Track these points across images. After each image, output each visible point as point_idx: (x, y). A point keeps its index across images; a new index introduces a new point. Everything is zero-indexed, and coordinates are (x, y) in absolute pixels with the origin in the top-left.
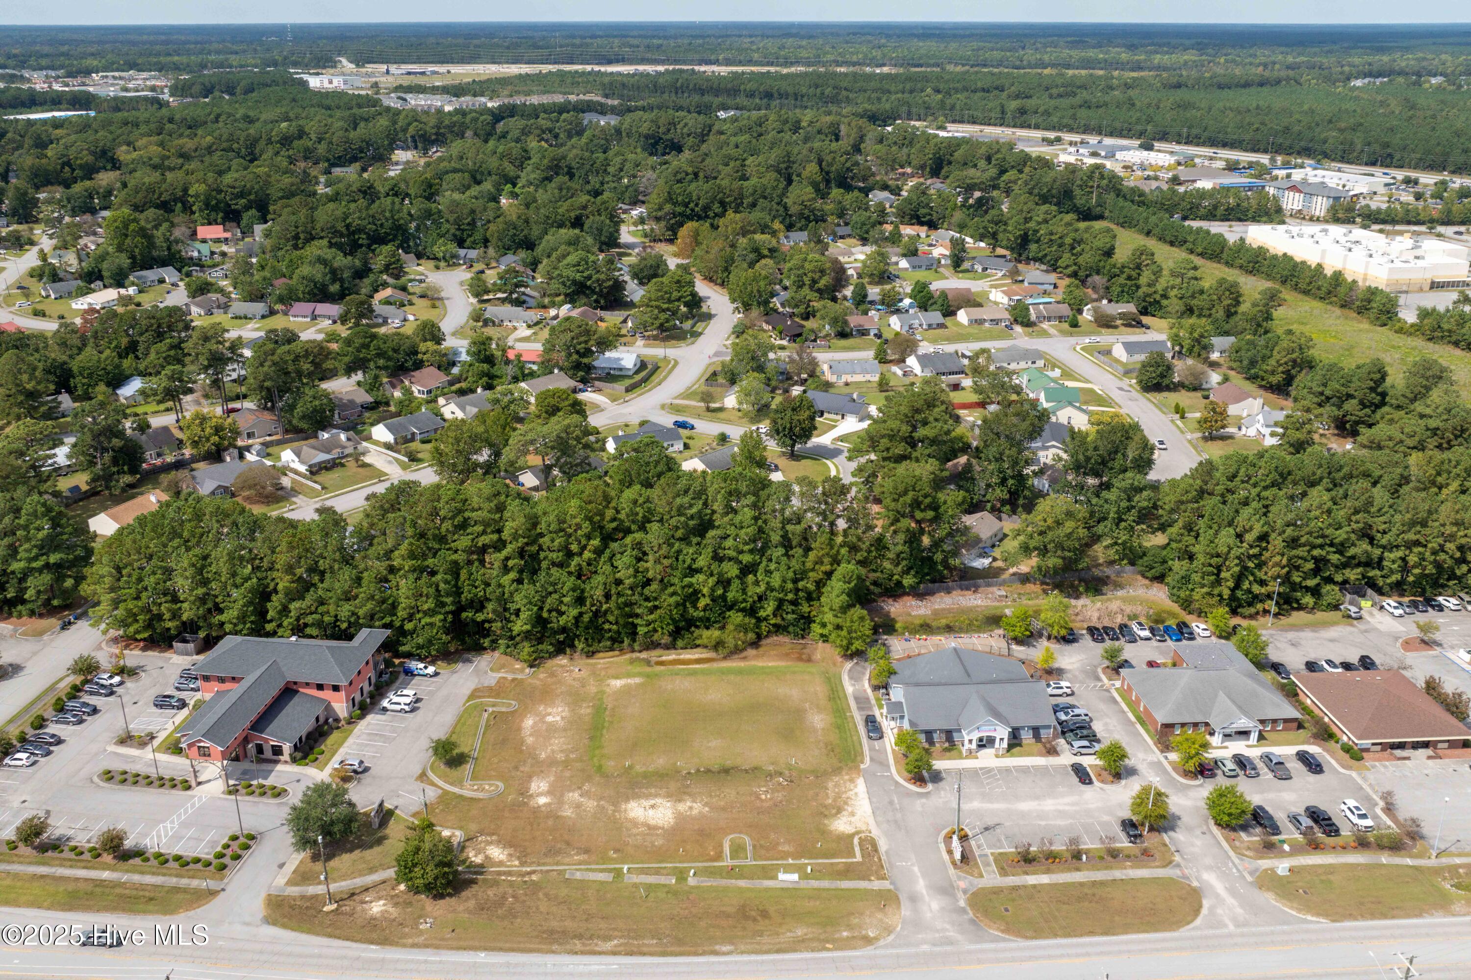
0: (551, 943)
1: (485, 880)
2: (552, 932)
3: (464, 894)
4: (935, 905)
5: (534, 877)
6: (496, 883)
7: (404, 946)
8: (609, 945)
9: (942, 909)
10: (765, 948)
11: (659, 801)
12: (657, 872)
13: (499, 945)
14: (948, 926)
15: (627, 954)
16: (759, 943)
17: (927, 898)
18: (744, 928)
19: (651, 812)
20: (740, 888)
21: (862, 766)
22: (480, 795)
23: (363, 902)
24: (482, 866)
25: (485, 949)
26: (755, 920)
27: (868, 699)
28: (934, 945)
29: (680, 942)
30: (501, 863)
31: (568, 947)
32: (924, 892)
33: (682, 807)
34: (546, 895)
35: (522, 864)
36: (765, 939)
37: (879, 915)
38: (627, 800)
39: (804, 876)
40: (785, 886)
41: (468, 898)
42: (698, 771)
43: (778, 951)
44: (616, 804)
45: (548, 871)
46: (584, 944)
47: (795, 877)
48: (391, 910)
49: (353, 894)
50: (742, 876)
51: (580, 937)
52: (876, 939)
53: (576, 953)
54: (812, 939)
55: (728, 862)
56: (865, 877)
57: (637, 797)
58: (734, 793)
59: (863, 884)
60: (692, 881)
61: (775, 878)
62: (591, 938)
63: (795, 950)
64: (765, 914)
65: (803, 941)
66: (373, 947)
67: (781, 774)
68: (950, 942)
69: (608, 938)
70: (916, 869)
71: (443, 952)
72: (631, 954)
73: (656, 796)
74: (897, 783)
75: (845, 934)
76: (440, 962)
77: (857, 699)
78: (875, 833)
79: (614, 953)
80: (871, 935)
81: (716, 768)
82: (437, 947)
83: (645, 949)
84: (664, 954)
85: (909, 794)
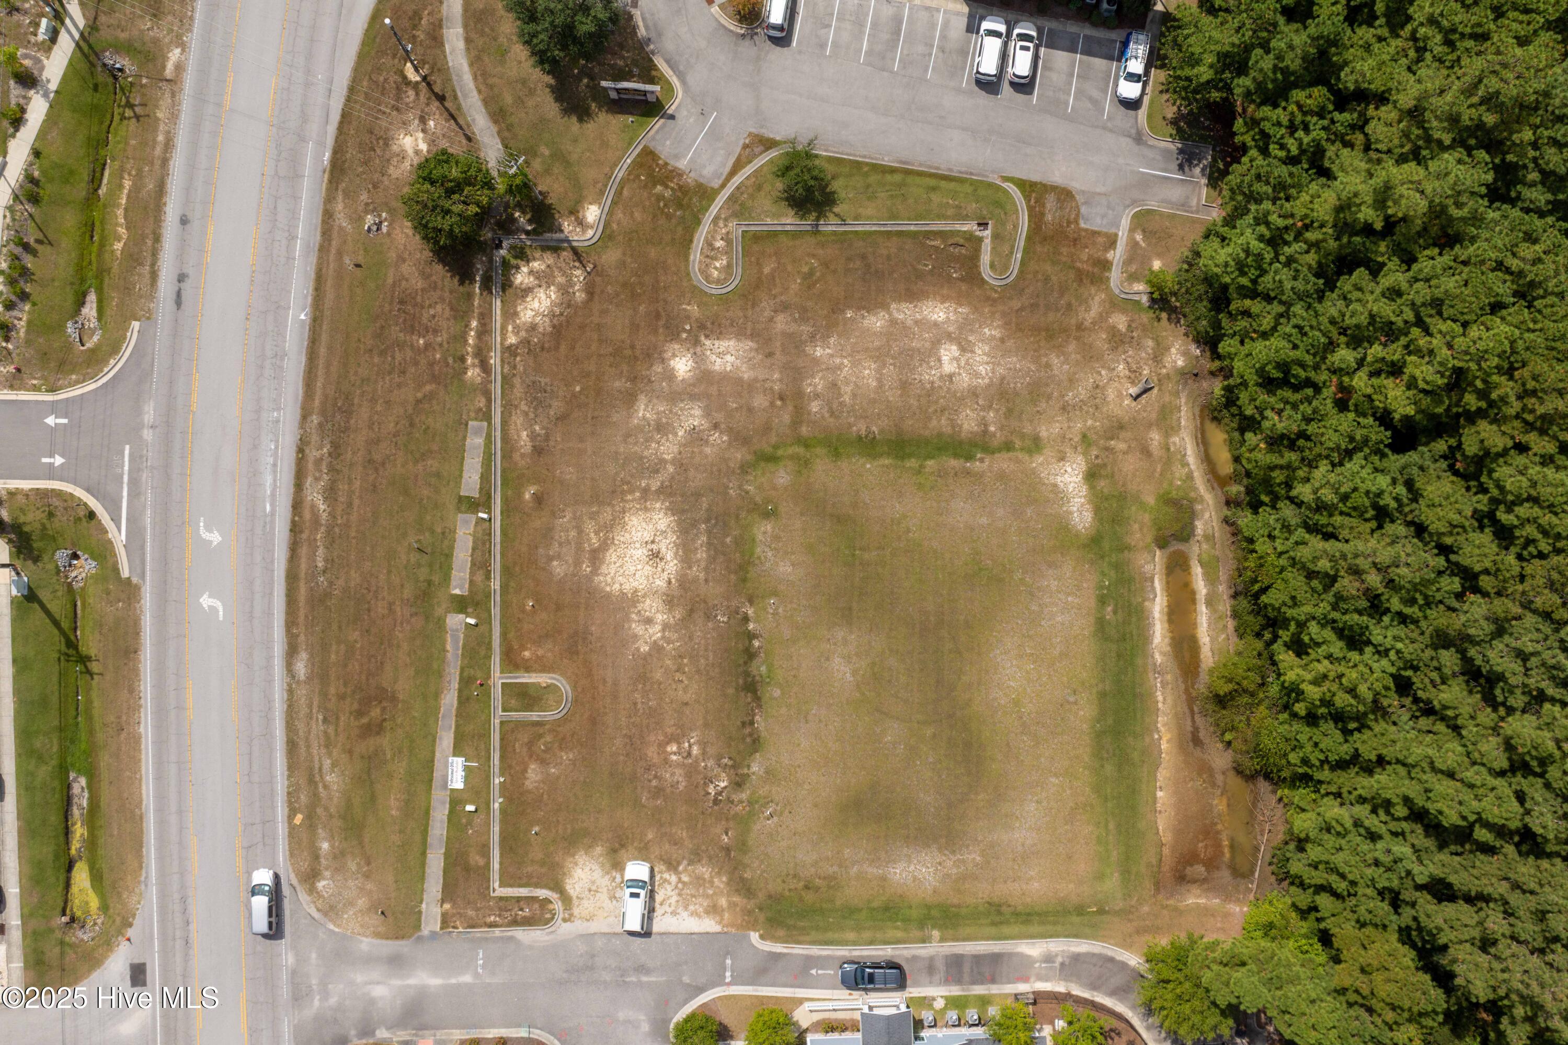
0: (323, 412)
1: (470, 296)
2: (348, 412)
3: (439, 268)
4: (379, 991)
5: (473, 374)
6: (461, 314)
7: (329, 199)
8: (315, 496)
9: (372, 1001)
10: (301, 726)
11: (672, 565)
12: (481, 565)
13: (324, 338)
14: (333, 1001)
15: (294, 523)
16: (310, 716)
17: (397, 982)
18: (342, 697)
19: (640, 553)
20: (437, 695)
21: (754, 937)
22: (696, 256)
23: (423, 120)
24: (507, 285)
25: (316, 321)
26: (360, 714)
27: (993, 981)
28: (294, 973)
29: (319, 600)
30: (510, 314)
31: (315, 438)
32: (412, 981)
33: (652, 607)
34: (430, 397)
35: (510, 351)
36: (318, 727)
37: (362, 902)
38: (673, 510)
39: (456, 800)
40: (437, 764)
41: (426, 276)
42: (752, 636)
43: (292, 746)
44: (664, 492)
45: (487, 394)
46: (319, 461)
47: (457, 782)
48: (407, 165)
49: (441, 98)
50: (463, 700)
51: (336, 451)
52: (312, 890)
53: (300, 450)
54: (316, 795)
55: (498, 679)
56: (449, 892)
57: (685, 529)
58: (689, 697)
59: (434, 886)
60: (457, 621)
61: (457, 751)
62: (332, 469)
63: (292, 767)
64: (373, 729)
65: (311, 781)
66: (327, 156)
67: (738, 783)
68: (299, 997)
69: (330, 493)
70: (467, 978)
71: (313, 259)
72: (295, 528)
73: (686, 559)
74: (701, 990)
75: (325, 846)
76: (290, 258)
77: (996, 958)
78: (563, 930)
79: (297, 505)
80: (320, 885)
81: (760, 668)
82: (323, 249)
83: (304, 551)
84: (292, 577)
85: (664, 1005)
